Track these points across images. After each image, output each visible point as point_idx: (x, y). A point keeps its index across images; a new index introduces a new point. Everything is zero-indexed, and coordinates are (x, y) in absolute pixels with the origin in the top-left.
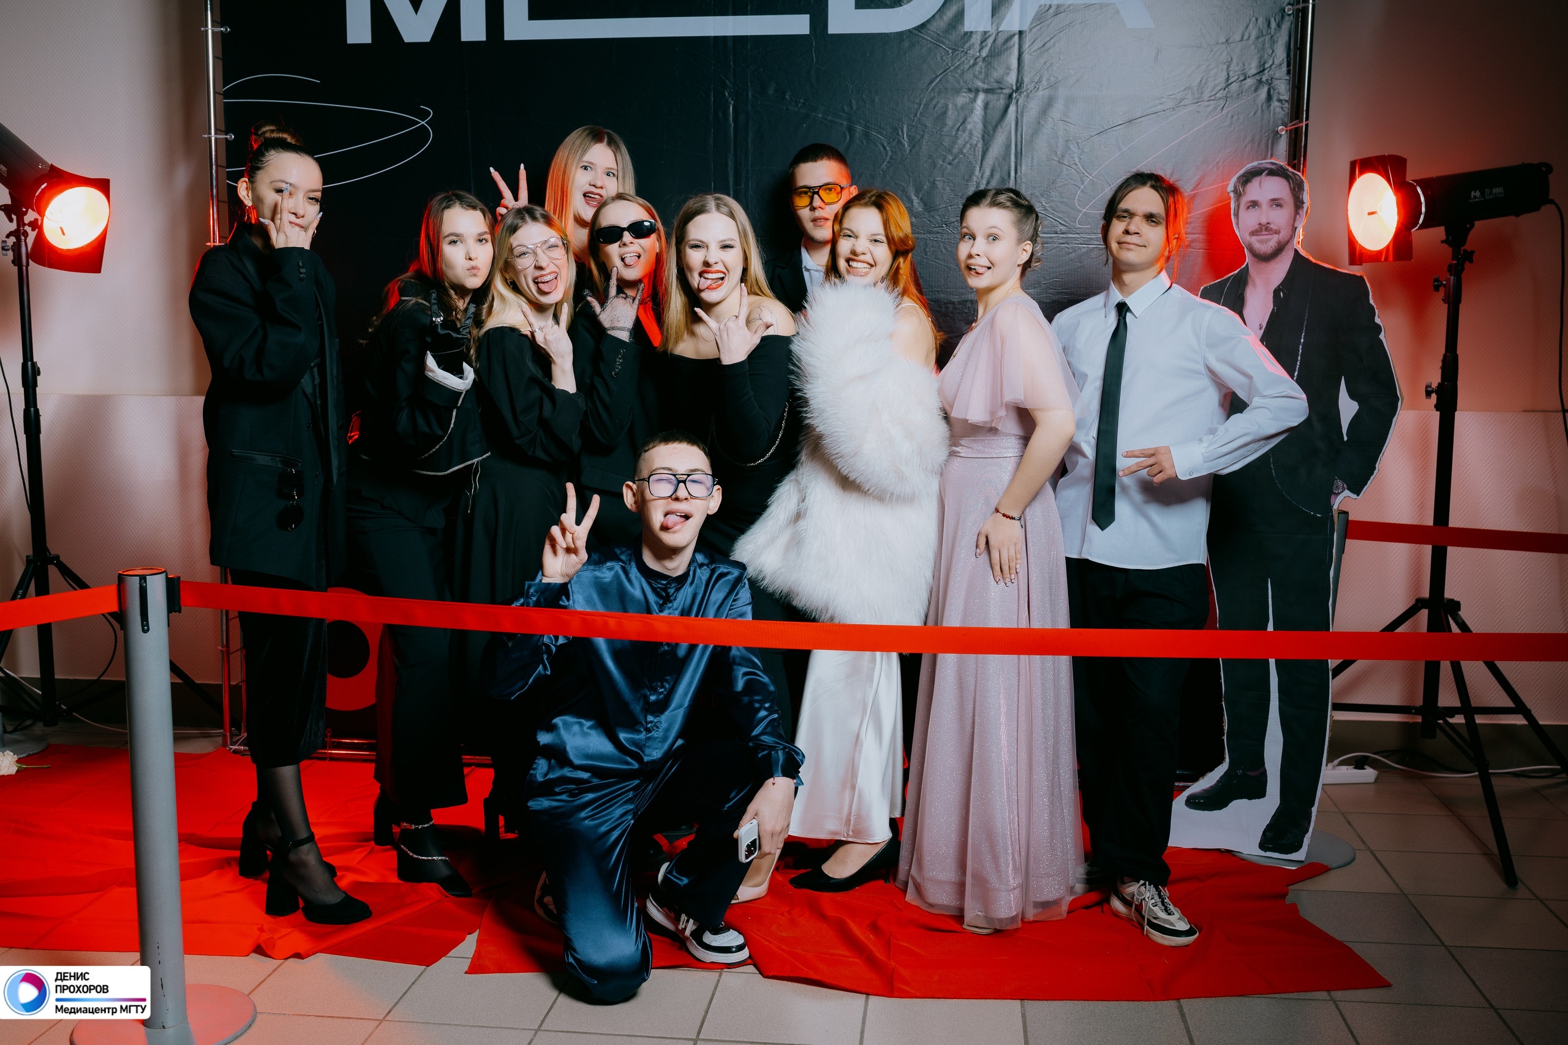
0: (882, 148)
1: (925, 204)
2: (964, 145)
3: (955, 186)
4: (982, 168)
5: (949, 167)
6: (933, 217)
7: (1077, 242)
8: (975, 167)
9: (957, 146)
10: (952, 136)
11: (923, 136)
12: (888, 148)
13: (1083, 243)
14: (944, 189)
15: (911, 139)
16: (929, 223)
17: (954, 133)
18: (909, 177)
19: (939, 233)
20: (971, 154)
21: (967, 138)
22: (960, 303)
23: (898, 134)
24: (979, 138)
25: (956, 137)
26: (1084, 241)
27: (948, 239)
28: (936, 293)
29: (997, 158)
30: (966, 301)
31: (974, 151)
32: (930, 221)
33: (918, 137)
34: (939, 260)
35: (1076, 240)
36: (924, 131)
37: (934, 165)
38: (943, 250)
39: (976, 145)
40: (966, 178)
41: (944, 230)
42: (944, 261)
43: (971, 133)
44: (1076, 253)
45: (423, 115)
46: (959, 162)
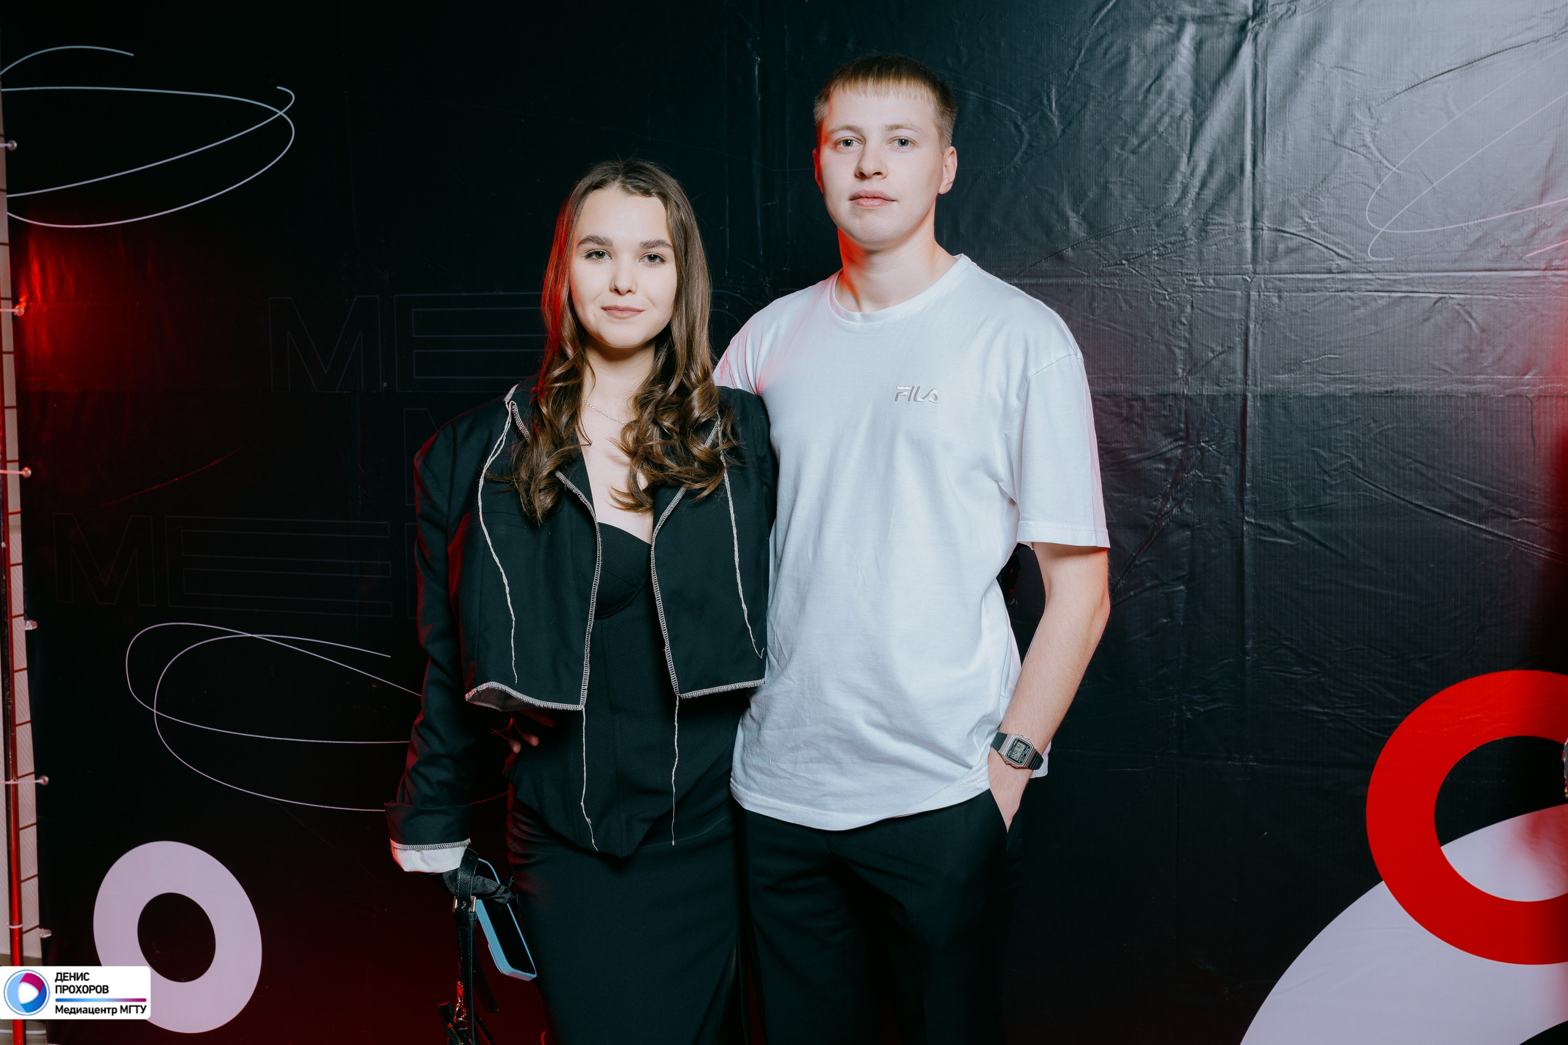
0: (1013, 129)
1: (1091, 225)
2: (1160, 119)
3: (1142, 192)
4: (1192, 159)
5: (1133, 158)
6: (1105, 247)
7: (1369, 288)
8: (1179, 157)
9: (1146, 121)
10: (1137, 103)
11: (1085, 105)
12: (1024, 128)
13: (1380, 288)
14: (1124, 197)
15: (1064, 110)
16: (1097, 257)
17: (1140, 98)
18: (1062, 177)
19: (1115, 275)
20: (1171, 134)
21: (1165, 105)
22: (1154, 399)
23: (1041, 102)
24: (1186, 105)
25: (1145, 105)
26: (1383, 286)
27: (1131, 285)
28: (1112, 381)
29: (1219, 140)
30: (1166, 396)
31: (1178, 128)
32: (1100, 255)
33: (1077, 106)
34: (1115, 322)
35: (1367, 284)
36: (1086, 96)
37: (1105, 155)
38: (1123, 305)
39: (1181, 117)
40: (1163, 176)
41: (1125, 270)
42: (1126, 324)
43: (1171, 97)
44: (1368, 308)
45: (281, 101)
46: (1150, 149)
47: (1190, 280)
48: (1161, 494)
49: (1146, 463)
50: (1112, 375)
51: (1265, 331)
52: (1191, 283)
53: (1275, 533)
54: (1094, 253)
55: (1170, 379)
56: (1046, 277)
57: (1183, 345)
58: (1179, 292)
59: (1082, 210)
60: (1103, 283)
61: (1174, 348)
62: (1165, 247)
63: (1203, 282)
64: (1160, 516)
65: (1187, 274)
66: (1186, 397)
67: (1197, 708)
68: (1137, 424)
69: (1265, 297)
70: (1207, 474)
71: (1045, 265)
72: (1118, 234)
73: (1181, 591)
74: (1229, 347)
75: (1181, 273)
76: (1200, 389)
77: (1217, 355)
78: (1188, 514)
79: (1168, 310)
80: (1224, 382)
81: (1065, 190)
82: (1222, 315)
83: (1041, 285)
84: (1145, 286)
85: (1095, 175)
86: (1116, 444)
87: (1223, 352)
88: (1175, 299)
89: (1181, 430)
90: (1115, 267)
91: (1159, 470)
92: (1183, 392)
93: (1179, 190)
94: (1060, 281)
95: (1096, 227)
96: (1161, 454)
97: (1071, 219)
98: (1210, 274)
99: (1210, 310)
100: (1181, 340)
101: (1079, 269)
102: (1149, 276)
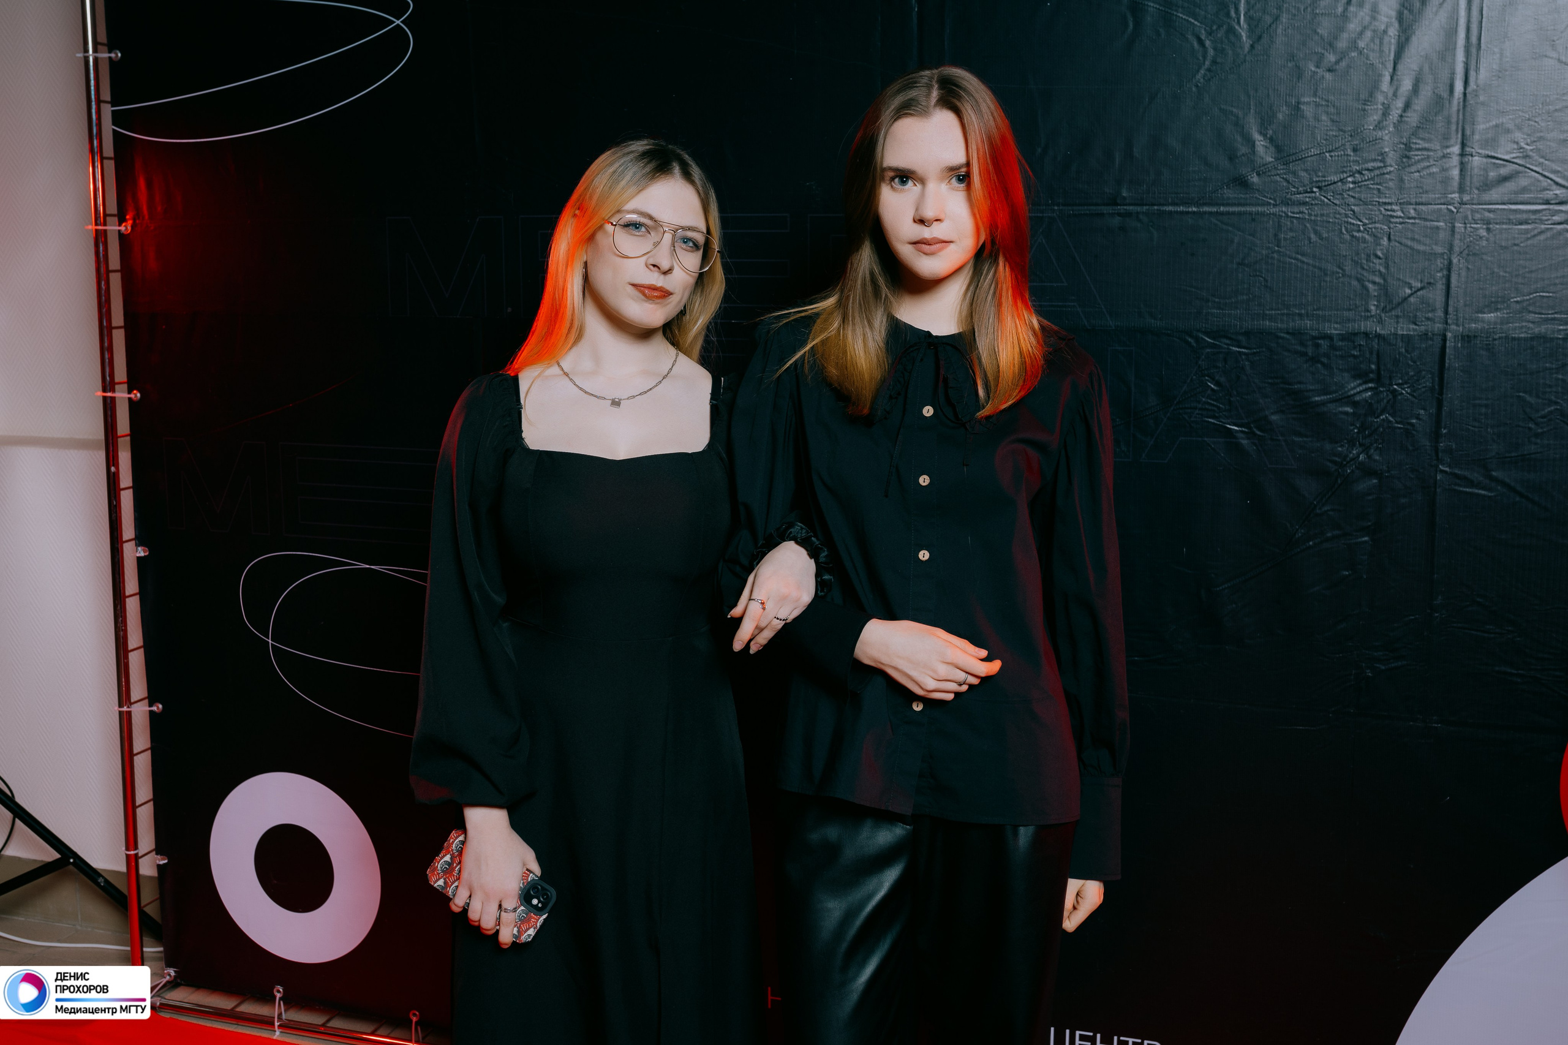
0: (1195, 44)
1: (1279, 149)
2: (1361, 33)
3: (1338, 114)
4: (1395, 78)
5: (1329, 76)
6: (1294, 173)
8: (1381, 74)
9: (1345, 36)
10: (1335, 16)
11: (1277, 19)
12: (1208, 43)
14: (1317, 119)
15: (1253, 23)
16: (1285, 184)
17: (1339, 11)
18: (1249, 97)
19: (1305, 203)
20: (1373, 51)
21: (1368, 18)
22: (1343, 338)
23: (1228, 15)
24: (1391, 18)
25: (1345, 19)
27: (1322, 215)
28: (1297, 318)
29: (1427, 56)
30: (1355, 334)
31: (1381, 43)
32: (1288, 182)
33: (1268, 20)
34: (1303, 255)
36: (1279, 8)
37: (1298, 72)
38: (1313, 236)
39: (1385, 32)
40: (1362, 96)
41: (1315, 198)
42: (1314, 257)
43: (1375, 9)
46: (1348, 66)
47: (1388, 210)
48: (1346, 439)
49: (1331, 406)
50: (1297, 311)
51: (1470, 266)
52: (1389, 213)
53: (1471, 483)
54: (1281, 180)
55: (1361, 316)
56: (1228, 205)
57: (1377, 279)
58: (1375, 223)
59: (1270, 132)
60: (1291, 212)
61: (1367, 283)
62: (1361, 174)
63: (1403, 212)
64: (1345, 463)
65: (1385, 203)
66: (1378, 336)
67: (1378, 665)
68: (1323, 364)
69: (1472, 230)
70: (1399, 419)
71: (1229, 193)
72: (1309, 159)
73: (1365, 542)
74: (1430, 283)
75: (1379, 202)
76: (1394, 328)
77: (1416, 292)
78: (1375, 461)
79: (1362, 242)
80: (1422, 321)
81: (1252, 111)
82: (1421, 248)
83: (1222, 214)
84: (1338, 216)
85: (1286, 94)
86: (1299, 386)
87: (1422, 288)
88: (1370, 230)
89: (1372, 371)
90: (1304, 195)
91: (1346, 413)
92: (1376, 331)
93: (1380, 112)
94: (1242, 209)
95: (1285, 153)
96: (1349, 397)
97: (1257, 143)
98: (1411, 204)
99: (1409, 243)
100: (1375, 275)
101: (1265, 196)
102: (1342, 205)
